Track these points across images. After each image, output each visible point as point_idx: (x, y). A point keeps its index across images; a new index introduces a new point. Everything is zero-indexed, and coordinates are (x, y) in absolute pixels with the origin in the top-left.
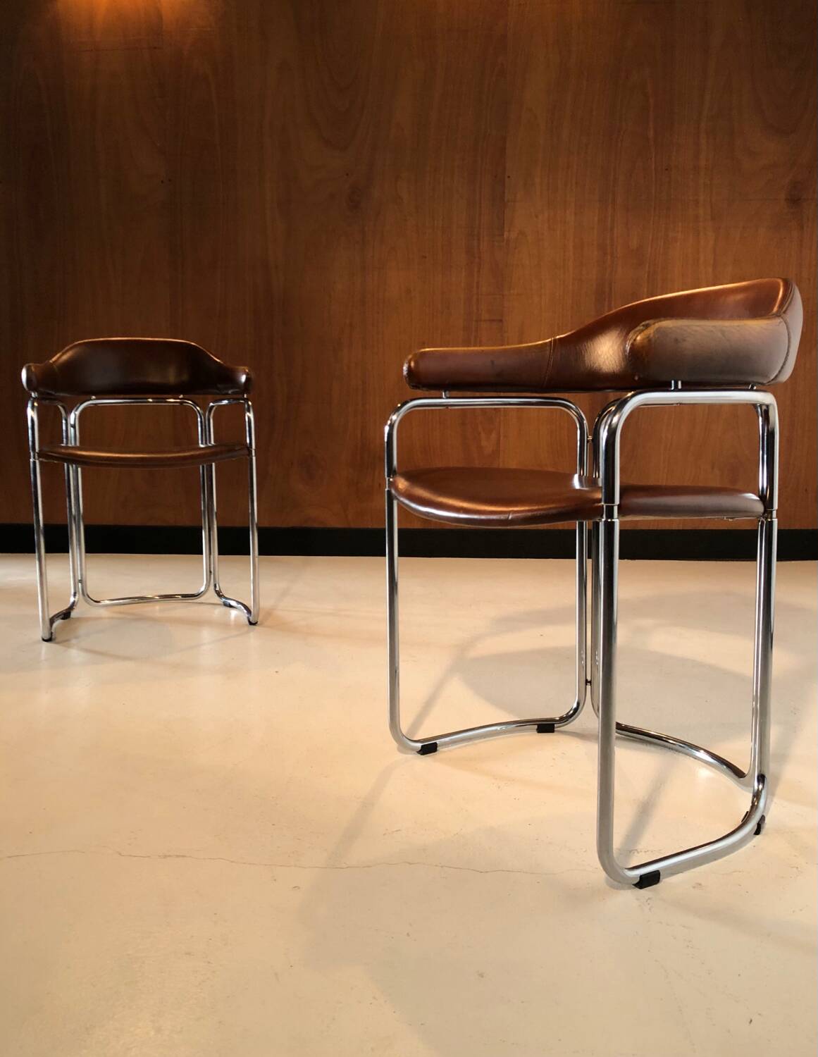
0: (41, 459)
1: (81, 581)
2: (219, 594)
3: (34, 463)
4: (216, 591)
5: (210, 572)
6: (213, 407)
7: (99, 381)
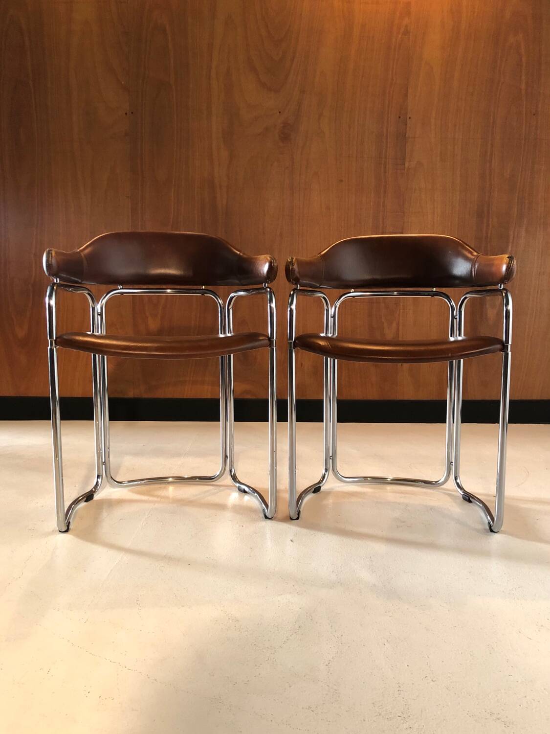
0: (58, 347)
1: (104, 463)
2: (234, 478)
3: (52, 351)
4: (231, 476)
5: (226, 456)
6: (233, 297)
7: (123, 270)
